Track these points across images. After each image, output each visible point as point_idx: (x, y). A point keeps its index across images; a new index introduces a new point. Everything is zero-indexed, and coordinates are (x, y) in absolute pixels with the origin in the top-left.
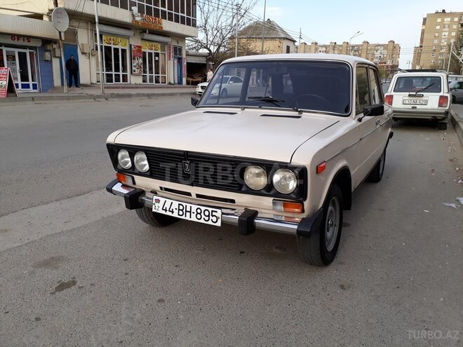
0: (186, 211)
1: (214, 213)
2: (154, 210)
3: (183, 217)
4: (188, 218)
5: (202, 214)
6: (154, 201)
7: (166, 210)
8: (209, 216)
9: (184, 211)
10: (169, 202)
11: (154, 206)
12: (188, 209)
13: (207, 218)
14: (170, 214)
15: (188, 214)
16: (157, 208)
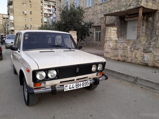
0: (79, 85)
1: (88, 82)
2: (65, 90)
3: (78, 88)
4: (80, 87)
5: (84, 84)
6: (65, 87)
7: (71, 88)
8: (86, 84)
9: (78, 85)
10: (72, 85)
11: (65, 89)
12: (80, 84)
13: (86, 85)
14: (73, 89)
15: (80, 86)
16: (66, 89)
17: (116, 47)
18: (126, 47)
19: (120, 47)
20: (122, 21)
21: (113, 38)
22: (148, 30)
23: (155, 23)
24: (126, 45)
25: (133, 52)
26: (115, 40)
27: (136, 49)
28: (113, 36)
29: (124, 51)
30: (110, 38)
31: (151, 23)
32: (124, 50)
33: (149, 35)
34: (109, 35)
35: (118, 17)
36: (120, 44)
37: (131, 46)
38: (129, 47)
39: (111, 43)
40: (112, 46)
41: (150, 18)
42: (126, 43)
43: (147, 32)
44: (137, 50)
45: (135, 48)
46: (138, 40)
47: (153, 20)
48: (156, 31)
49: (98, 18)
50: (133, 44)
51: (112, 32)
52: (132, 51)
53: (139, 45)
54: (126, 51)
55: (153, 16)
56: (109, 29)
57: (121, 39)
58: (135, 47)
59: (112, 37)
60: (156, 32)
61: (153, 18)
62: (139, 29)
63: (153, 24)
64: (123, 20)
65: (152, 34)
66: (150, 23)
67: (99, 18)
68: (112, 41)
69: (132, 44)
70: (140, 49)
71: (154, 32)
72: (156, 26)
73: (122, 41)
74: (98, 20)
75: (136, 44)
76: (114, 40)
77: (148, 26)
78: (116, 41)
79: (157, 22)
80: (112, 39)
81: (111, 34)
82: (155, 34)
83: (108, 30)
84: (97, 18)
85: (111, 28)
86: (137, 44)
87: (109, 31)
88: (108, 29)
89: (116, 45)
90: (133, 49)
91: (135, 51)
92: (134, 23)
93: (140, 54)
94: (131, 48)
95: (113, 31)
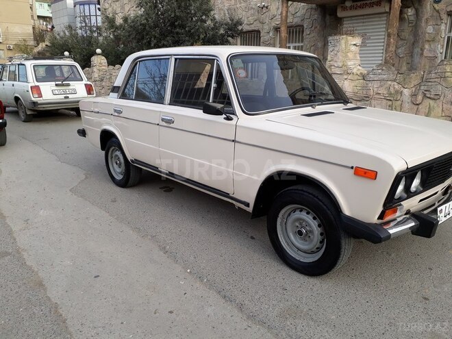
6: (439, 213)
7: (446, 216)
10: (448, 206)
16: (441, 218)
17: (365, 93)
18: (397, 92)
19: (380, 92)
20: (328, 17)
21: (354, 66)
22: (400, 43)
23: (423, 24)
24: (396, 87)
25: (420, 107)
26: (359, 73)
27: (432, 96)
28: (352, 63)
29: (390, 103)
30: (344, 68)
31: (410, 25)
32: (391, 100)
33: (405, 58)
34: (341, 57)
35: (314, 6)
36: (376, 85)
37: (414, 89)
38: (406, 92)
39: (346, 82)
40: (350, 90)
41: (409, 10)
42: (395, 80)
43: (400, 51)
44: (434, 99)
45: (428, 96)
46: (436, 73)
47: (417, 17)
48: (423, 46)
49: (251, 6)
50: (420, 85)
51: (349, 51)
52: (418, 103)
53: (440, 87)
54: (399, 102)
55: (416, 5)
56: (343, 42)
57: (380, 71)
58: (426, 91)
59: (349, 63)
60: (422, 50)
61: (417, 10)
62: (392, 40)
63: (416, 28)
64: (330, 15)
65: (412, 56)
66: (406, 24)
67: (252, 8)
68: (350, 77)
69: (416, 83)
70: (442, 98)
71: (417, 50)
72: (426, 33)
73: (385, 76)
74: (249, 14)
75: (430, 84)
76: (357, 74)
77: (403, 34)
78: (363, 76)
79: (426, 22)
80: (349, 71)
81: (347, 56)
82: (422, 54)
83: (340, 44)
84: (248, 8)
85: (349, 38)
86: (433, 83)
87: (344, 46)
88: (338, 41)
89: (365, 88)
90: (420, 97)
91: (427, 102)
92: (362, 24)
93: (443, 110)
94: (414, 95)
95: (353, 48)
